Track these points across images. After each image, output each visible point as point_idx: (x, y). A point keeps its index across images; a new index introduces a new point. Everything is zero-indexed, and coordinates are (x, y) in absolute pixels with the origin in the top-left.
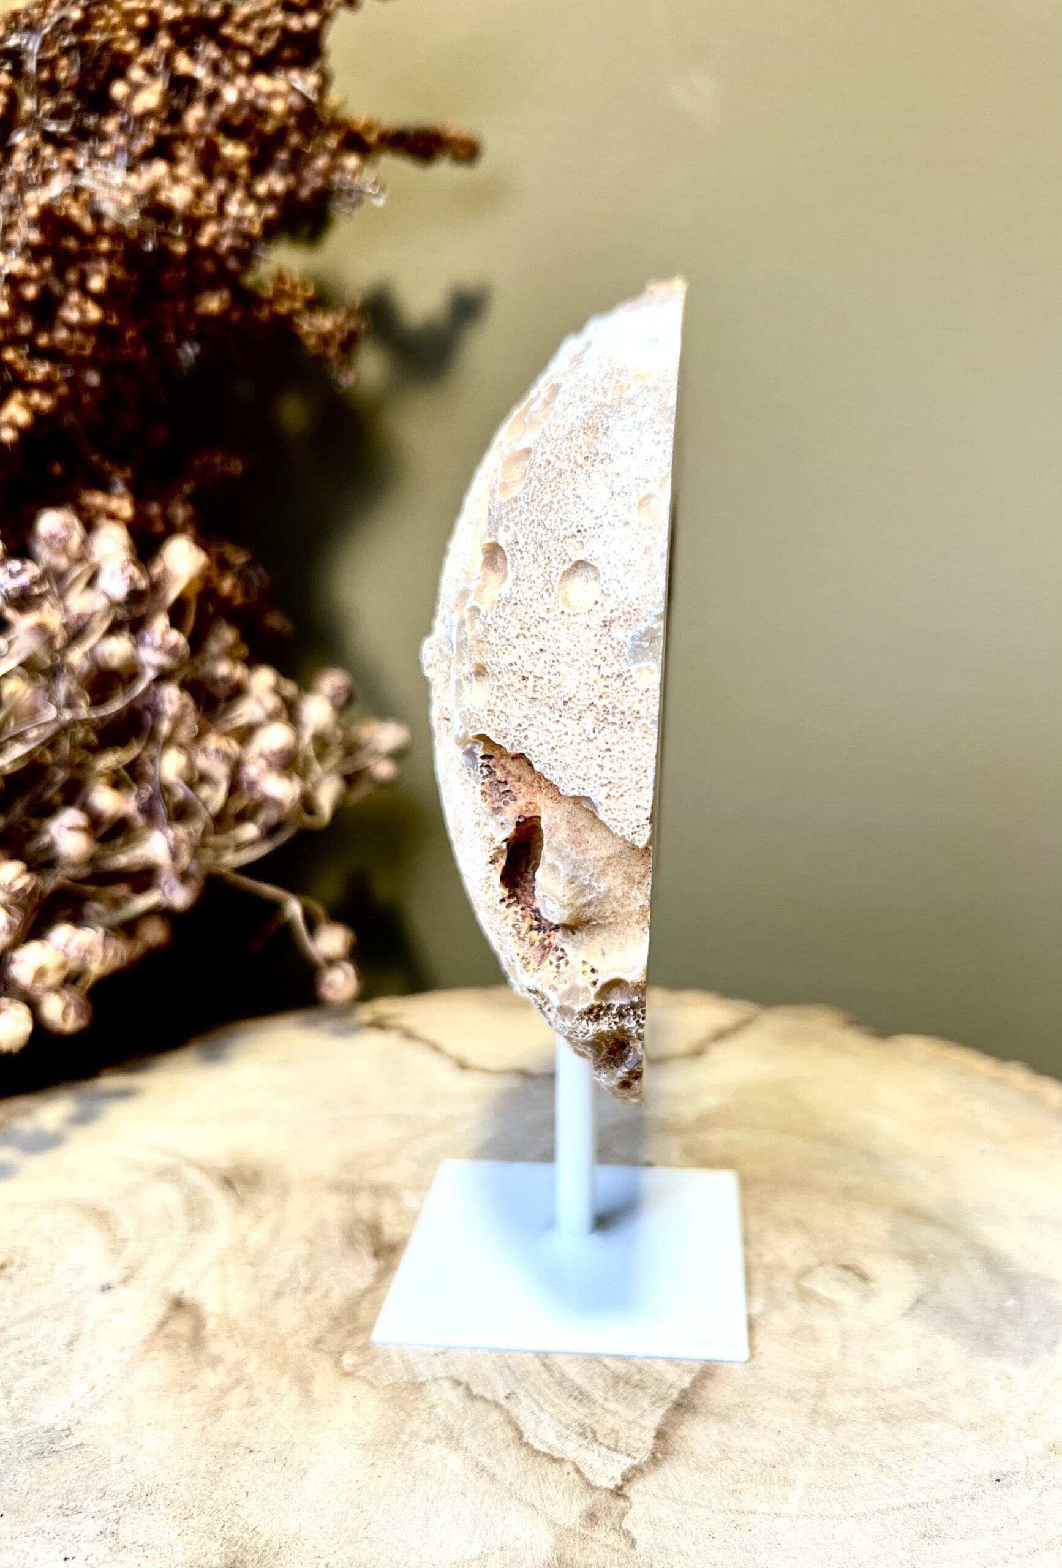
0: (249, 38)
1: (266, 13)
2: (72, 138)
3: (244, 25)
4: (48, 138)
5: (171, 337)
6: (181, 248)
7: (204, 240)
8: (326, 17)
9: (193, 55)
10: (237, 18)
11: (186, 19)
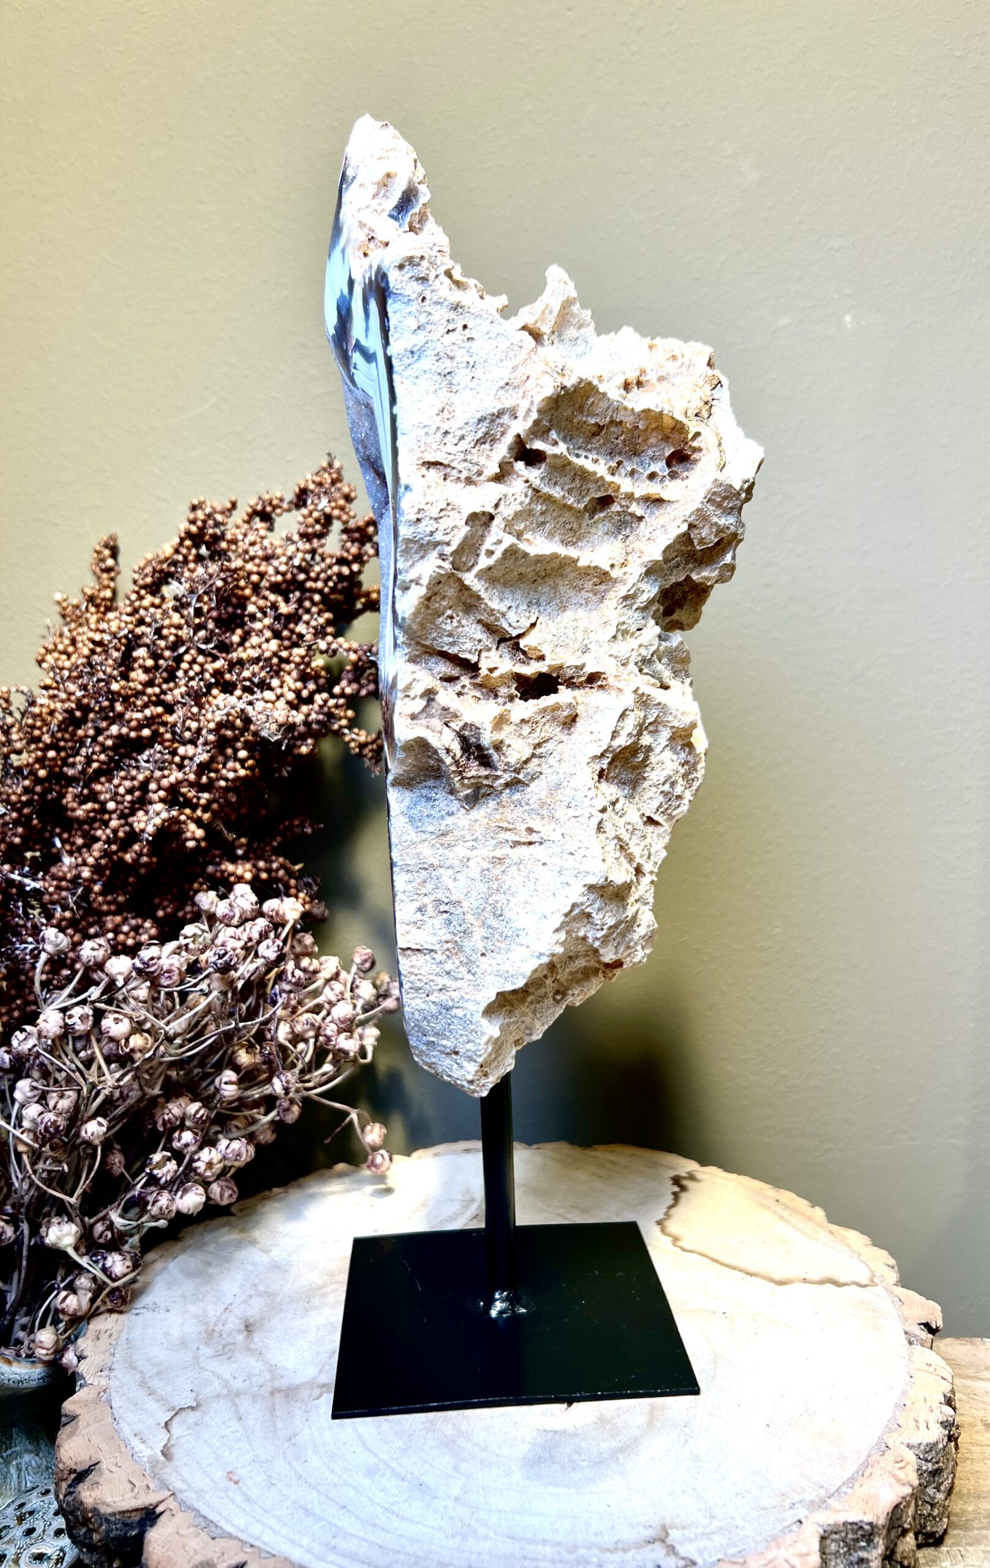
0: (320, 584)
1: (330, 567)
2: (214, 651)
4: (201, 652)
9: (287, 601)
10: (313, 575)
11: (285, 581)
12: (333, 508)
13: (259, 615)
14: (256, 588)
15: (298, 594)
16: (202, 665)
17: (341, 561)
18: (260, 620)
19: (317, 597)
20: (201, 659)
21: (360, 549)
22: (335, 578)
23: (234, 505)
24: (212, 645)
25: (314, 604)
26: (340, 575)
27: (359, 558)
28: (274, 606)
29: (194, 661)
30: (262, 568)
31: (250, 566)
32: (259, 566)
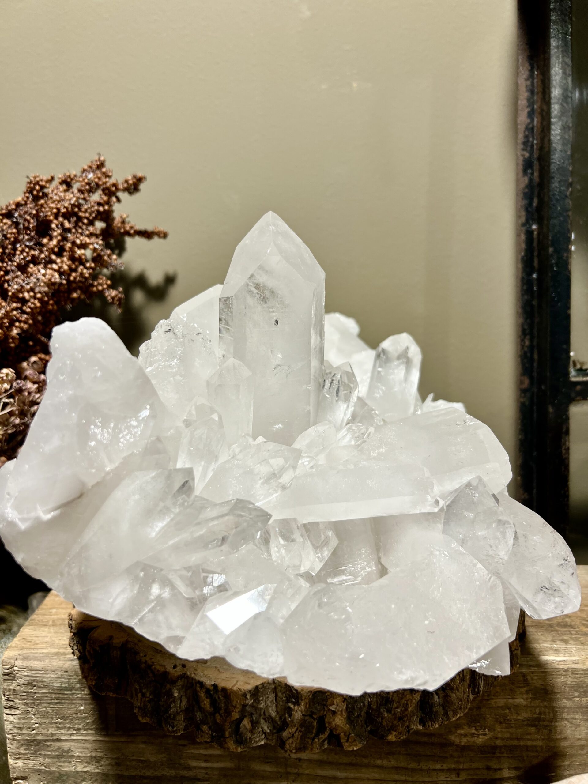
0: (87, 215)
1: (93, 206)
2: (34, 246)
3: (86, 211)
4: (27, 246)
5: (63, 303)
6: (64, 282)
7: (72, 278)
8: (110, 206)
9: (69, 222)
10: (83, 210)
11: (68, 212)
12: (95, 178)
13: (56, 229)
14: (56, 216)
15: (75, 219)
16: (28, 253)
17: (99, 204)
18: (56, 231)
19: (86, 221)
20: (27, 250)
21: (109, 199)
22: (96, 212)
23: (53, 179)
24: (32, 243)
25: (84, 224)
26: (98, 211)
27: (108, 203)
28: (62, 224)
29: (22, 251)
30: (59, 206)
31: (52, 205)
32: (56, 205)
